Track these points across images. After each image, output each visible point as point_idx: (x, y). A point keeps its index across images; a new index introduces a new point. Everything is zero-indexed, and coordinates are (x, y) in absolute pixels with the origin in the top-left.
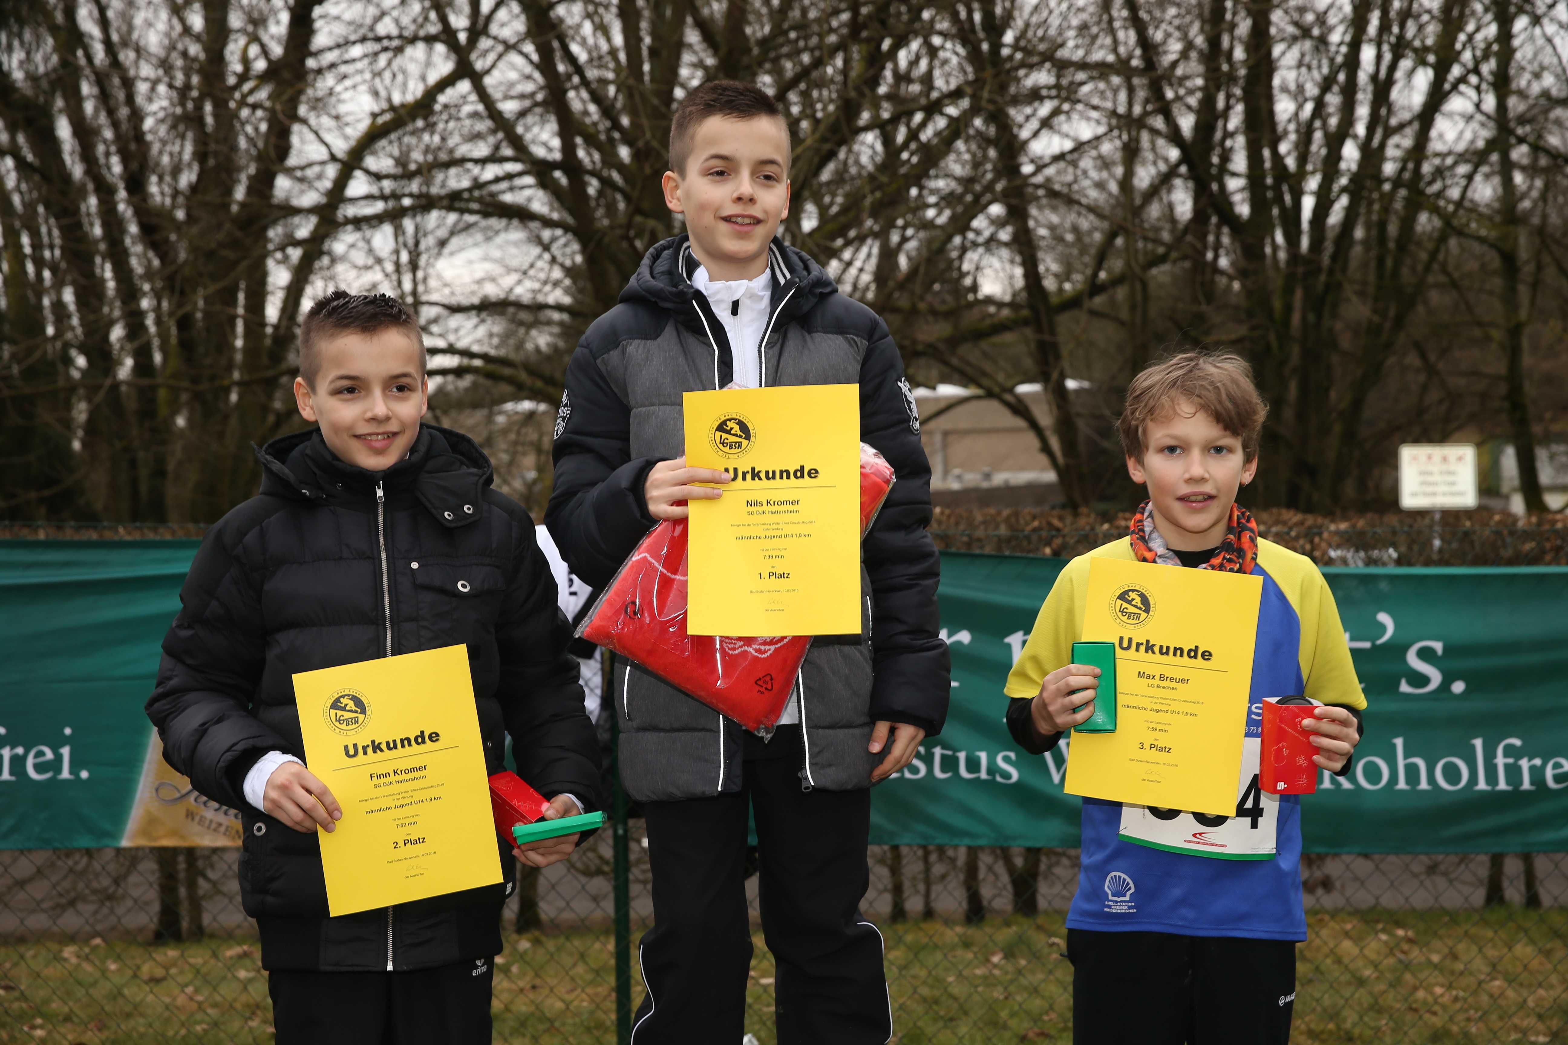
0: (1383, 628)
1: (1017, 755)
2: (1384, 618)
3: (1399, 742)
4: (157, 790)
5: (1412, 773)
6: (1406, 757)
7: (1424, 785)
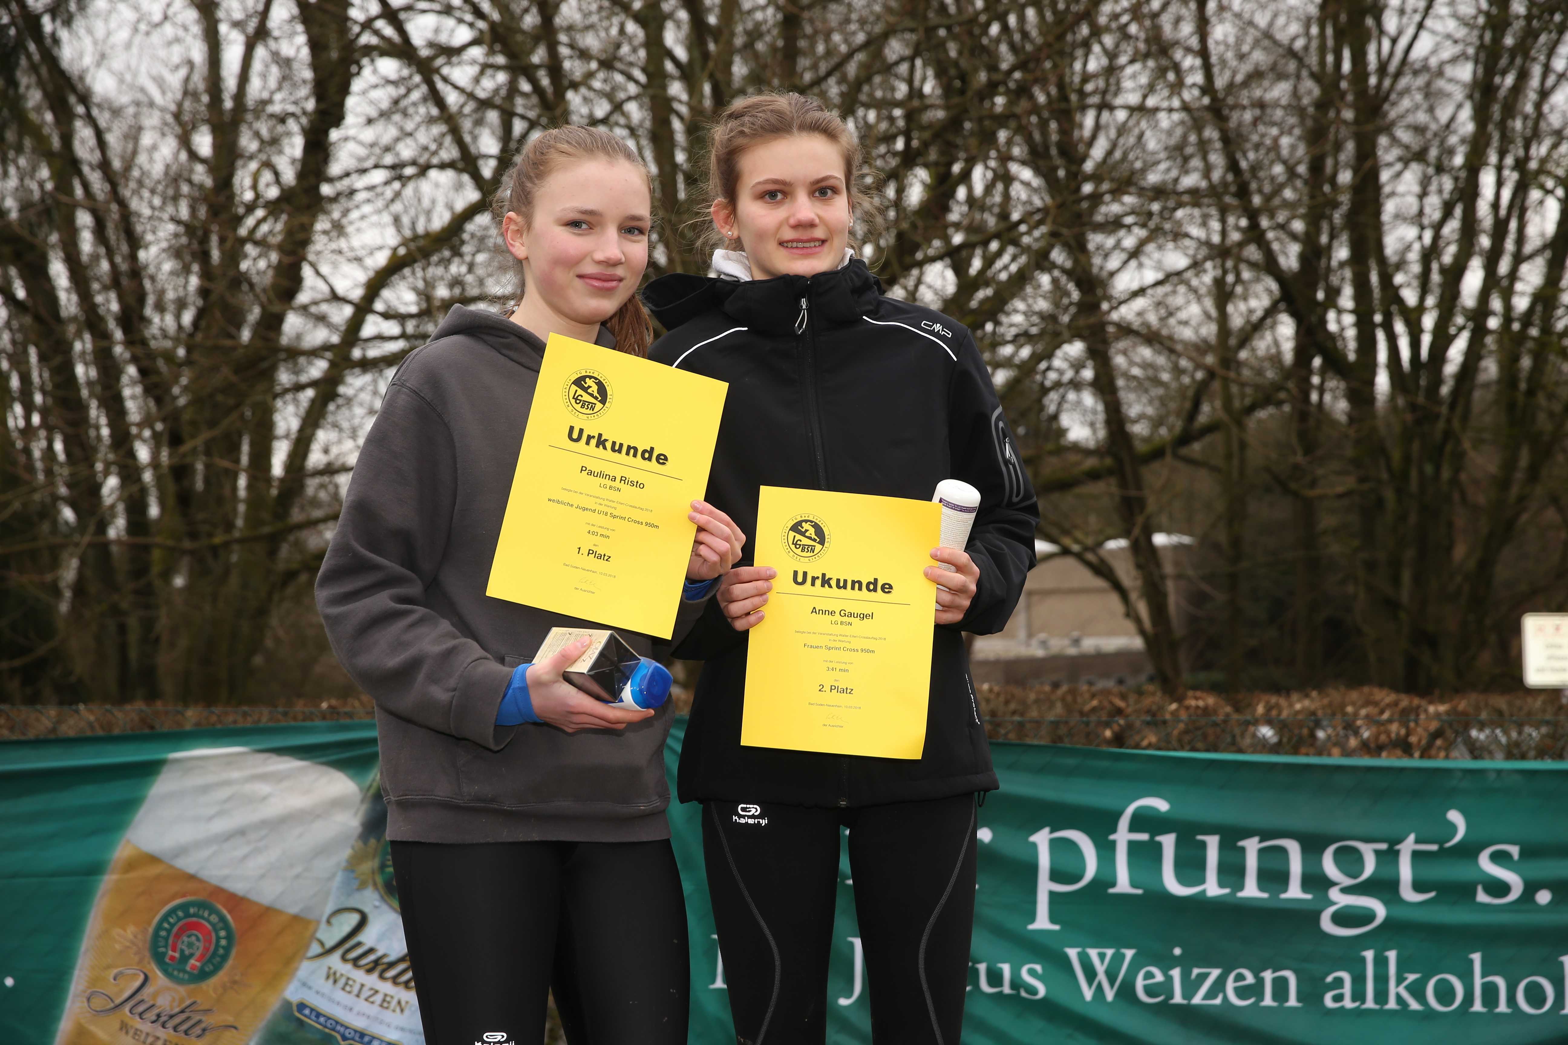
0: (1453, 828)
1: (1043, 968)
2: (1455, 816)
3: (1476, 957)
4: (88, 1000)
5: (1490, 993)
6: (1484, 975)
7: (1502, 1007)
